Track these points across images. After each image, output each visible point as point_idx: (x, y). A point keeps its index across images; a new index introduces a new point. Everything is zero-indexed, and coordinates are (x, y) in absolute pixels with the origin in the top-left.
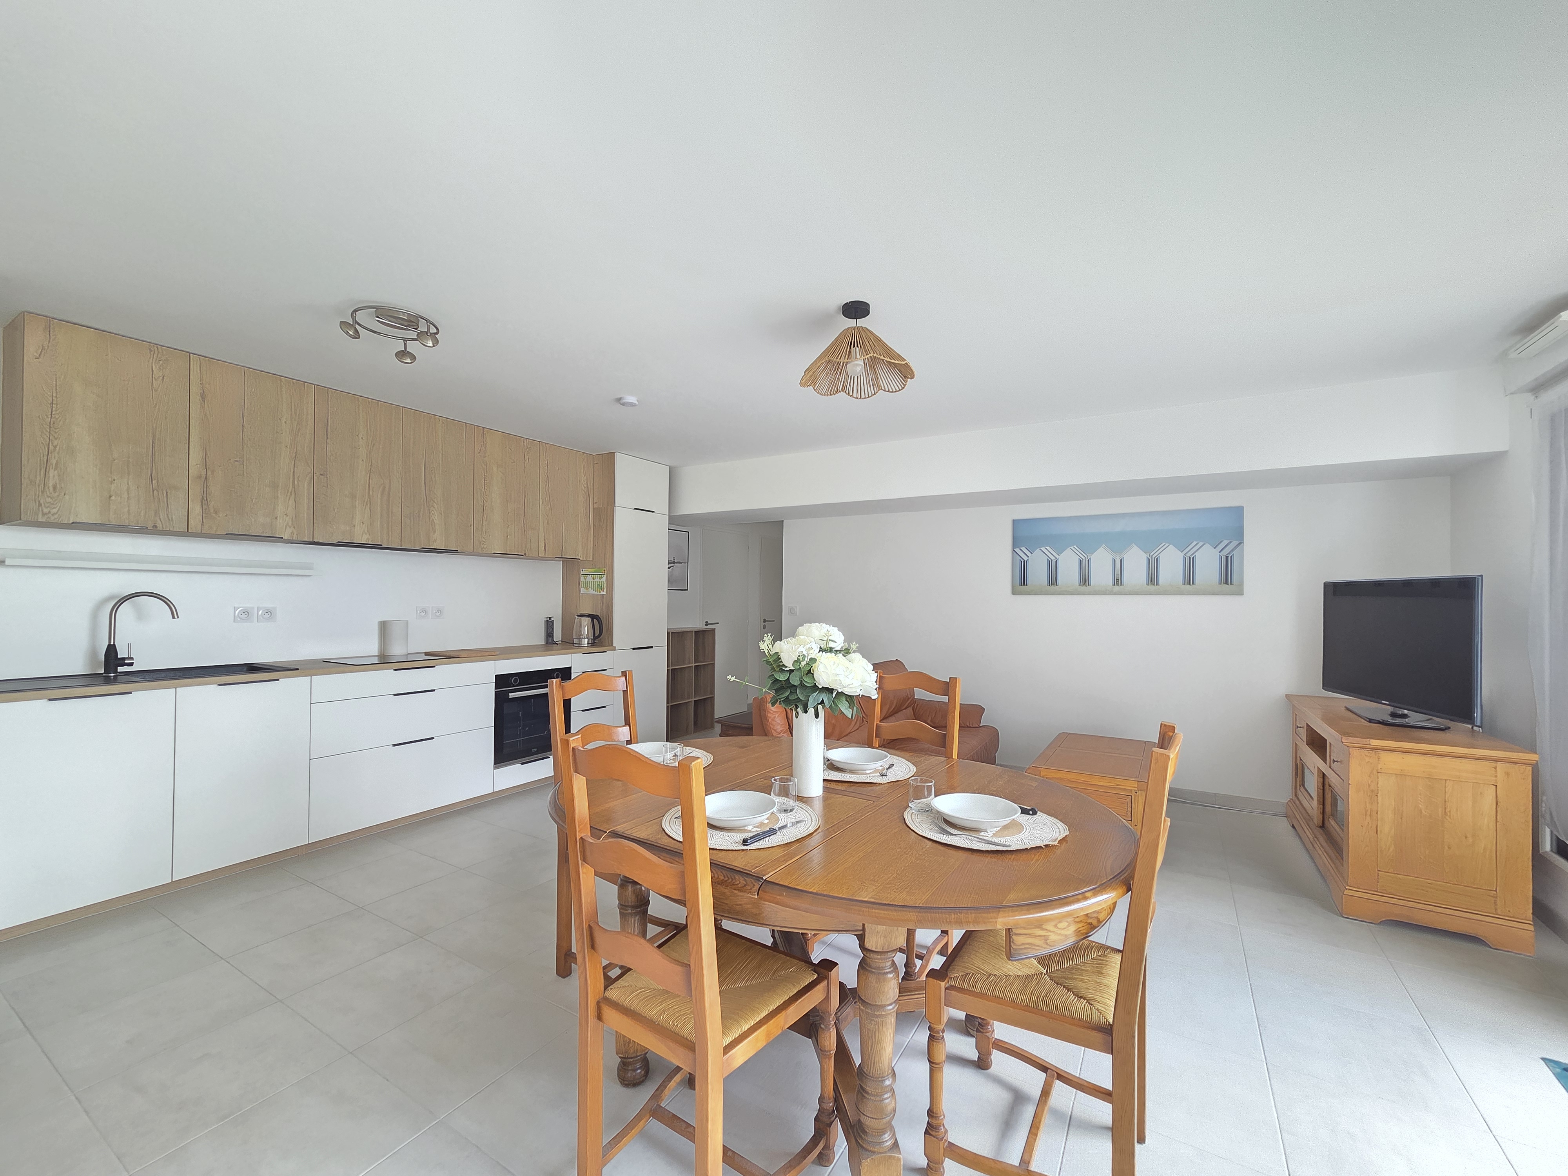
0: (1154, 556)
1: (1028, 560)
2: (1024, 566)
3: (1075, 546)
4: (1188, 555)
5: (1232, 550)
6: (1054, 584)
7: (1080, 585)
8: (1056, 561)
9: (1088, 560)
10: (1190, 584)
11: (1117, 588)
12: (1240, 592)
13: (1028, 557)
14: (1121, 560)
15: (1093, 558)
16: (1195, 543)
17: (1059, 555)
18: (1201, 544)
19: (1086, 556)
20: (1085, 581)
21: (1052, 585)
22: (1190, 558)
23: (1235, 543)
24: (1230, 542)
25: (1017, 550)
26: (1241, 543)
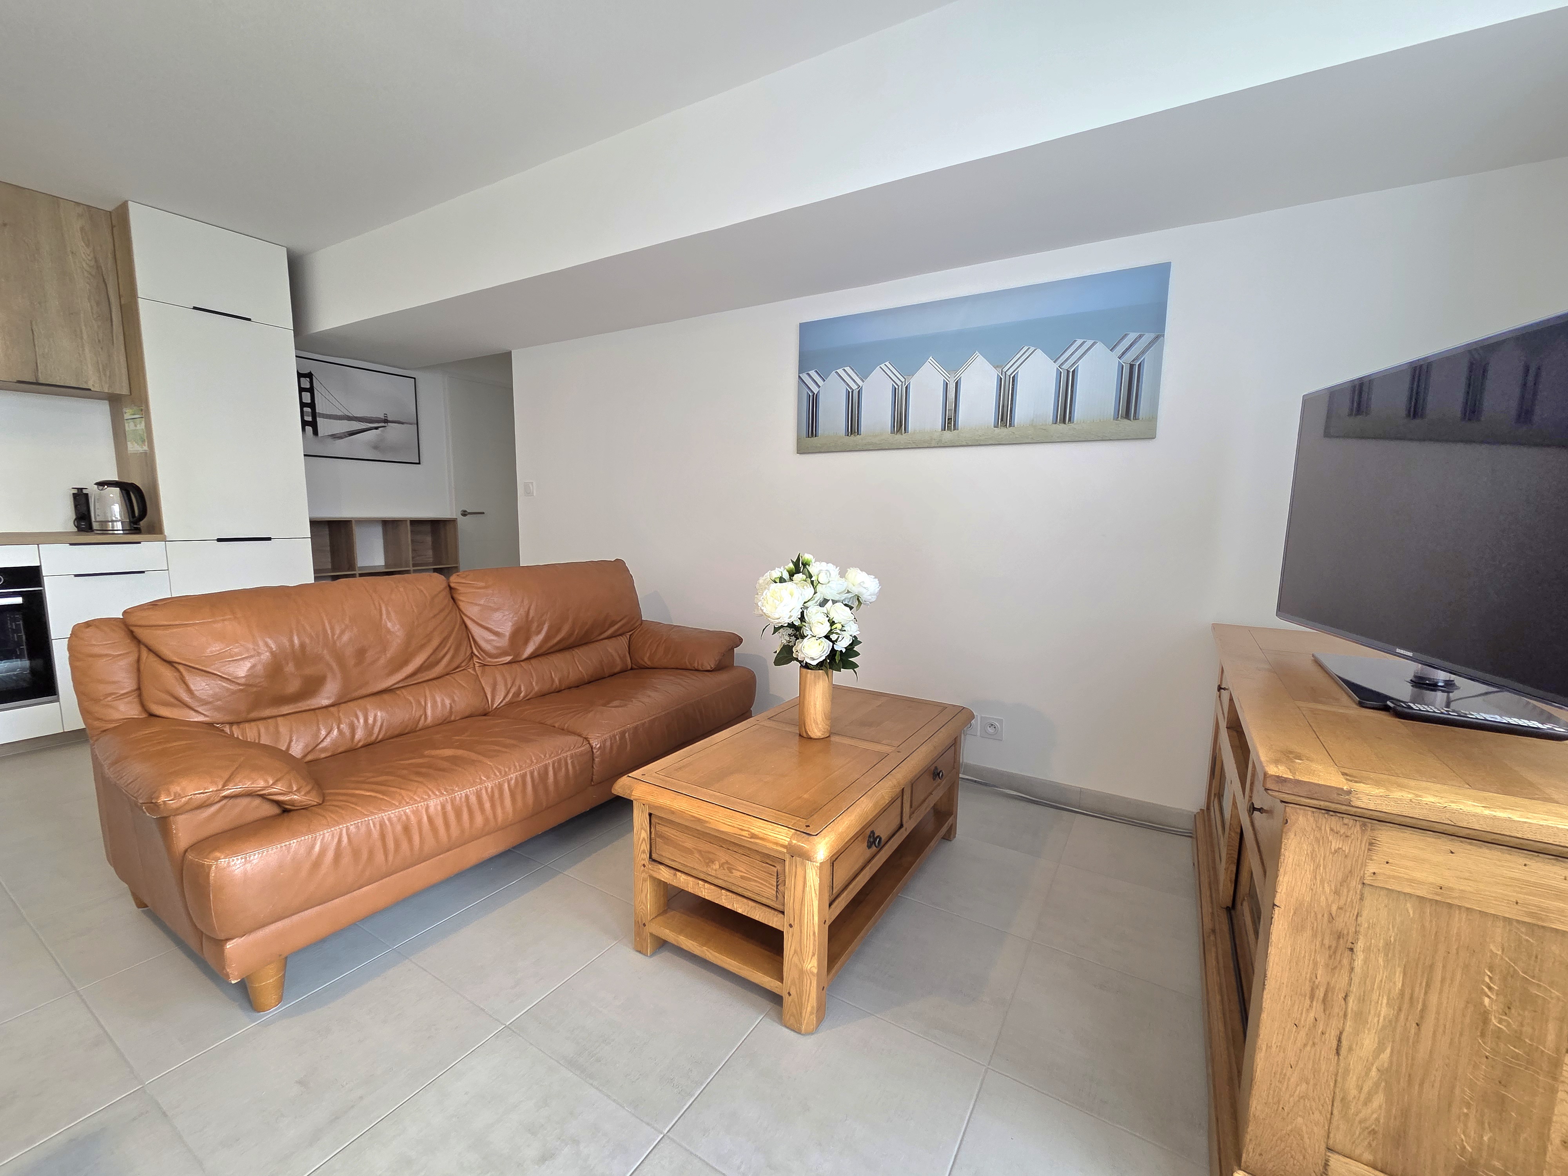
0: (1009, 373)
1: (819, 392)
2: (813, 402)
3: (887, 363)
4: (1065, 366)
5: (1143, 352)
6: (855, 432)
7: (893, 432)
8: (859, 392)
9: (906, 387)
10: (1064, 422)
11: (948, 435)
12: (1149, 435)
13: (819, 387)
14: (957, 383)
15: (914, 382)
16: (1079, 342)
17: (863, 381)
18: (1089, 342)
19: (903, 380)
20: (901, 426)
21: (851, 434)
22: (1068, 372)
23: (1148, 337)
24: (1140, 337)
25: (805, 377)
26: (1159, 336)
